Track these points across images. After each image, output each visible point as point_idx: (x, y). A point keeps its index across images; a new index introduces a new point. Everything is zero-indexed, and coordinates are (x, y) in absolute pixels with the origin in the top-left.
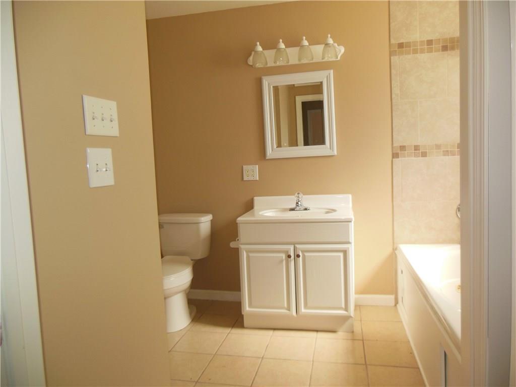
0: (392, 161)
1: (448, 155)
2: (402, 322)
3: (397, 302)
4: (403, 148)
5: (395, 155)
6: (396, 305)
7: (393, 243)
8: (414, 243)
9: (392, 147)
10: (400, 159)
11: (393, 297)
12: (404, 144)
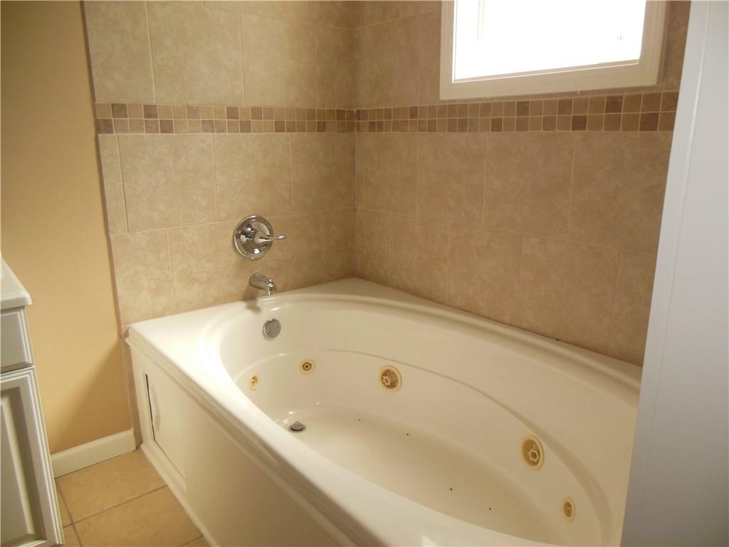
0: (97, 139)
1: (213, 132)
2: (166, 486)
3: (139, 440)
4: (119, 109)
5: (102, 126)
6: (138, 447)
7: (119, 323)
8: (162, 314)
9: (94, 106)
10: (115, 134)
11: (130, 433)
12: (122, 101)
